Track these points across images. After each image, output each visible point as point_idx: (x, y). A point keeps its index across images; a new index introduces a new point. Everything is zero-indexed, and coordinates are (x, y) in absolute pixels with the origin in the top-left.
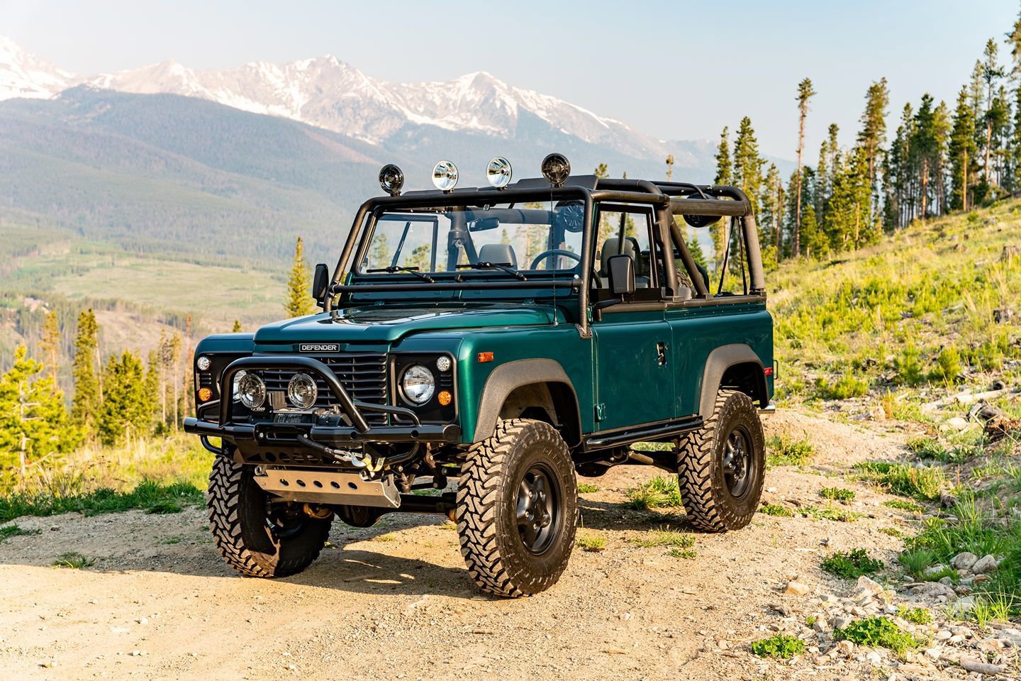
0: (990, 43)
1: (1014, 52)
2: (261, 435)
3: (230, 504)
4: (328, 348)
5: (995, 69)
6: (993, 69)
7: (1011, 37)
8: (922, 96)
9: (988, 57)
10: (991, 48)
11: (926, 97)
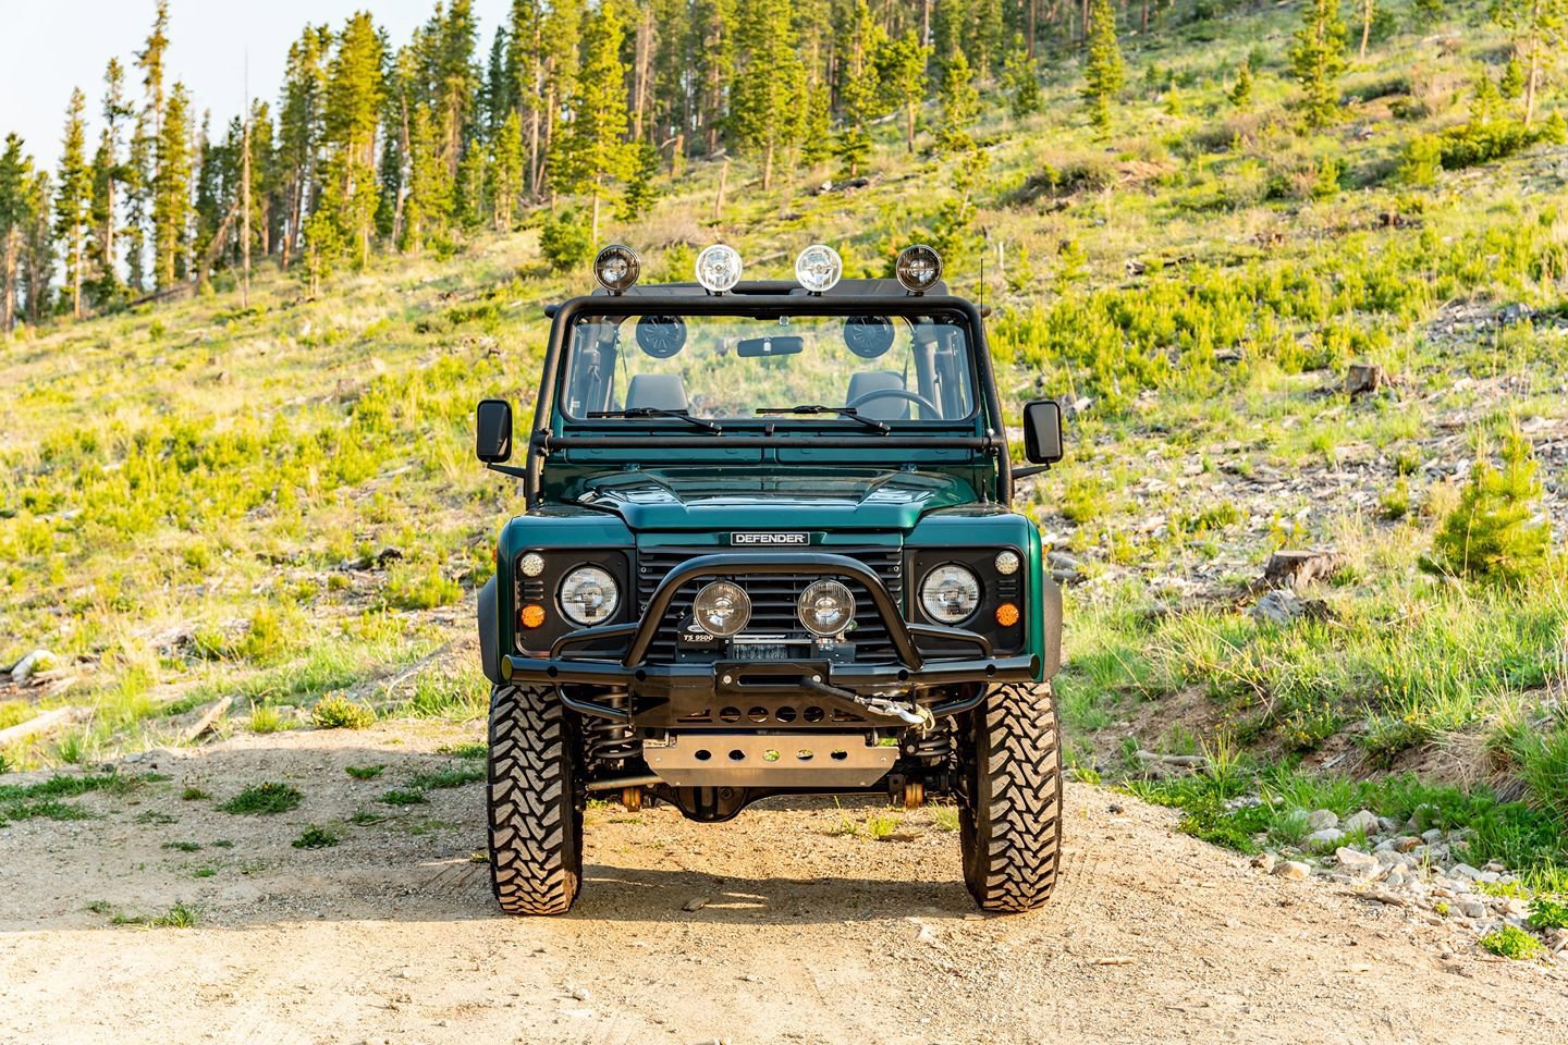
0: (113, 64)
1: (147, 82)
2: (727, 680)
3: (546, 797)
4: (777, 539)
5: (121, 104)
6: (117, 104)
7: (143, 58)
8: (7, 135)
9: (109, 85)
10: (114, 71)
11: (13, 137)
